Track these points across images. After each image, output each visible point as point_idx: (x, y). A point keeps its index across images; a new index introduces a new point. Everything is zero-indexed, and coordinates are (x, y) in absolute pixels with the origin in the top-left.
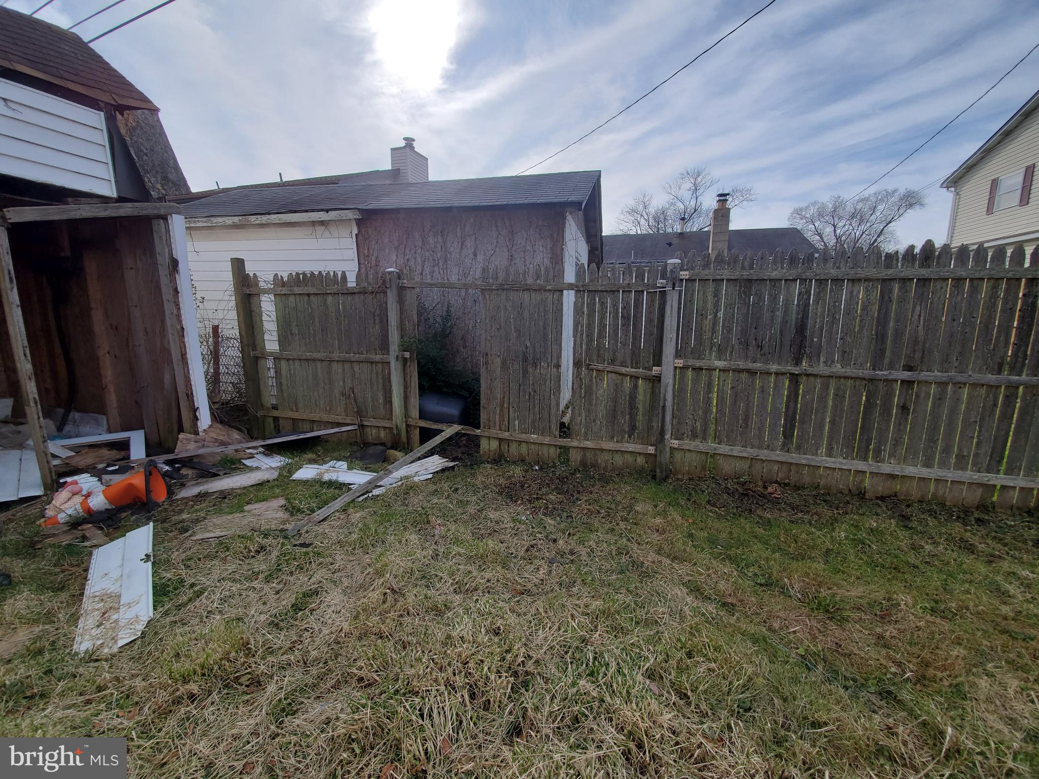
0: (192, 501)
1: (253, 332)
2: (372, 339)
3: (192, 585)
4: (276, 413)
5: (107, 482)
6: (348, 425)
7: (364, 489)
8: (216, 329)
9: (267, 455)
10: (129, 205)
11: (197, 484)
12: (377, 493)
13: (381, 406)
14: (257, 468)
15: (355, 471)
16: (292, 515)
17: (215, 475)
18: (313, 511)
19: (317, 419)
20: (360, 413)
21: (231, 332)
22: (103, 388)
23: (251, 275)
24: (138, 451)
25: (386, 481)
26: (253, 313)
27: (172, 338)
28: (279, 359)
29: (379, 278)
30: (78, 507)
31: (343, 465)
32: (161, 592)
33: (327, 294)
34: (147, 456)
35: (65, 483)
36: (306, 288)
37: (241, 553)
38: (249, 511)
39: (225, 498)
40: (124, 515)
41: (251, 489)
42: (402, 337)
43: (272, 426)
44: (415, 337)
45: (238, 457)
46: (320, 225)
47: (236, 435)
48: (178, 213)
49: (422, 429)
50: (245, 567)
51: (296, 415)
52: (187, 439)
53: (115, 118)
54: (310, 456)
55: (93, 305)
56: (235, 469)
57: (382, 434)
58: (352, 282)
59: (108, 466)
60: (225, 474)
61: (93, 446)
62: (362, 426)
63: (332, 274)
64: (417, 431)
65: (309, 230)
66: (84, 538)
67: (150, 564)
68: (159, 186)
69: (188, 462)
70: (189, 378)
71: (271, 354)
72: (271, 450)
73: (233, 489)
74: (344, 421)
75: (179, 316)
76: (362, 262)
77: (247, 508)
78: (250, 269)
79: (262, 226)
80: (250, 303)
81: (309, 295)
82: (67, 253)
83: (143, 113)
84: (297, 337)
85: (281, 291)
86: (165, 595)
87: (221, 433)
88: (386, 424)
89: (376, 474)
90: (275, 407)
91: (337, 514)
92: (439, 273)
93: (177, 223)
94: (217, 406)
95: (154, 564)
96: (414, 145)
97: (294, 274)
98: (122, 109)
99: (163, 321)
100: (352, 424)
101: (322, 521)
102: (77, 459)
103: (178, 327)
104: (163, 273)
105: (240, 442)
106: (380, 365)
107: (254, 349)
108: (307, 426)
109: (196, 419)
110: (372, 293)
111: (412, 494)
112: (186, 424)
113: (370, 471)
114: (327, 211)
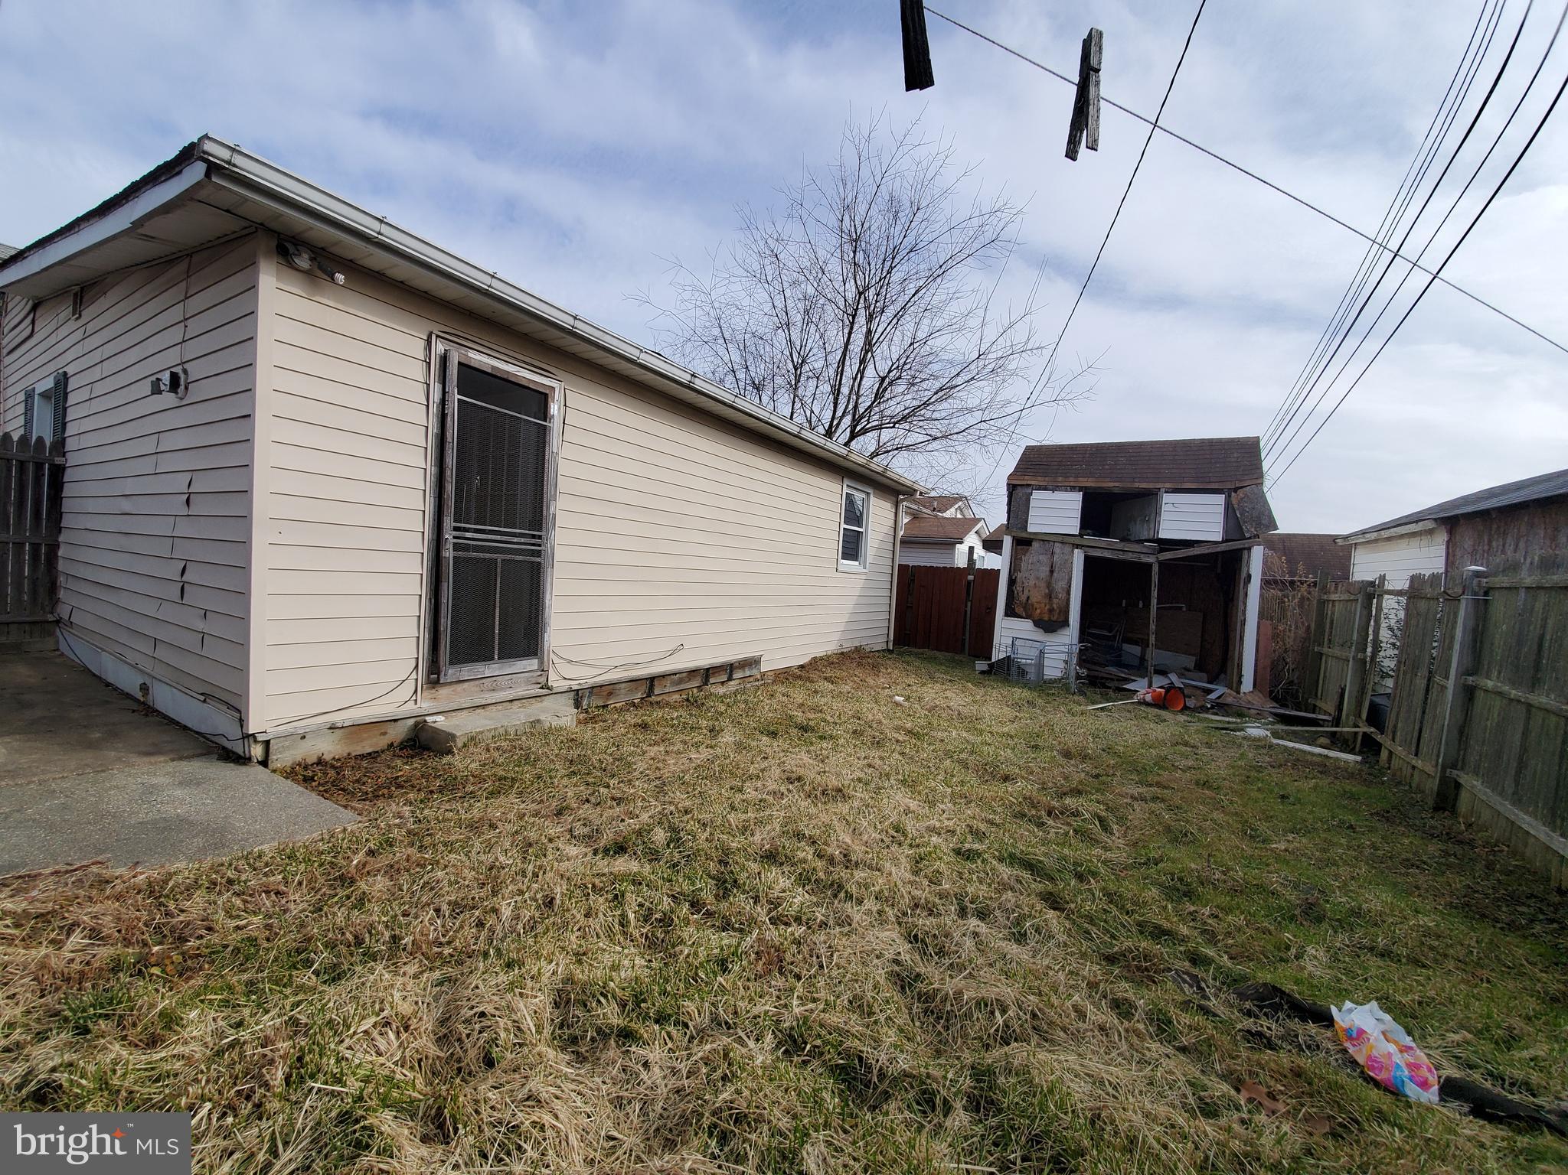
1: (1320, 631)
10: (1229, 544)
26: (1323, 615)
27: (1239, 625)
28: (1328, 656)
46: (1428, 534)
48: (1259, 546)
53: (1234, 494)
68: (1252, 531)
70: (1242, 653)
80: (1323, 607)
83: (1252, 488)
87: (1257, 699)
93: (1257, 550)
98: (1237, 489)
104: (1242, 582)
107: (1320, 645)
109: (1240, 682)
112: (1235, 685)
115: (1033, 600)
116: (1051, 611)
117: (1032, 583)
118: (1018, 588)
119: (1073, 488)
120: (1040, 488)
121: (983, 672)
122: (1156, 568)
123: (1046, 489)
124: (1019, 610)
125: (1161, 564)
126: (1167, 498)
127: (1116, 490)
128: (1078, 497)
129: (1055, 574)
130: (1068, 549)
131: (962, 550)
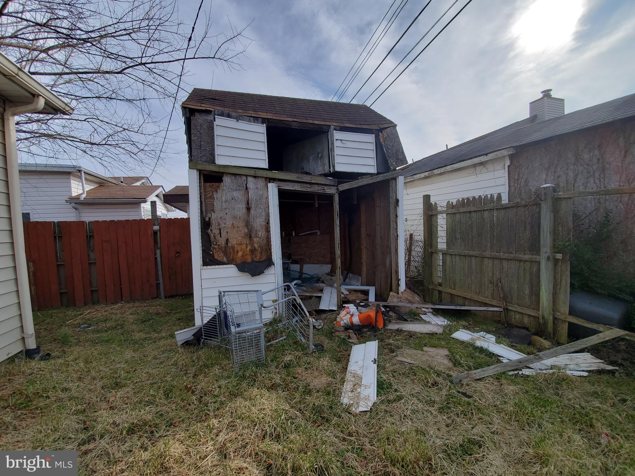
0: (395, 333)
1: (431, 237)
2: (522, 242)
3: (396, 390)
4: (440, 288)
5: (360, 311)
6: (493, 306)
7: (516, 366)
8: (411, 235)
9: (434, 315)
10: (382, 175)
11: (396, 323)
12: (527, 373)
13: (527, 297)
14: (429, 323)
15: (502, 345)
16: (455, 365)
17: (406, 320)
18: (470, 369)
19: (469, 297)
20: (505, 299)
21: (419, 237)
22: (361, 264)
23: (433, 203)
24: (372, 298)
25: (537, 365)
26: (432, 226)
27: (392, 241)
28: (446, 254)
29: (533, 193)
30: (348, 320)
31: (493, 338)
32: (381, 386)
33: (484, 210)
34: (376, 300)
35: (345, 306)
36: (469, 208)
37: (423, 380)
38: (426, 352)
39: (411, 337)
40: (365, 330)
41: (426, 336)
42: (554, 240)
43: (437, 296)
44: (569, 240)
45: (418, 312)
46: (479, 166)
47: (417, 298)
48: (402, 175)
49: (570, 324)
50: (426, 393)
51: (454, 292)
52: (393, 296)
53: (379, 135)
54: (464, 323)
55: (362, 225)
56: (416, 319)
57: (526, 320)
58: (505, 200)
59: (361, 302)
60: (411, 321)
61: (356, 291)
62: (506, 310)
63: (489, 196)
64: (566, 326)
65: (472, 170)
66: (349, 337)
67: (376, 365)
68: (394, 163)
69: (393, 308)
70: (398, 262)
71: (441, 251)
72: (437, 312)
73: (416, 332)
74: (491, 303)
75: (397, 229)
76: (512, 185)
77: (425, 349)
78: (433, 200)
79: (441, 174)
80: (431, 220)
81: (470, 212)
82: (355, 202)
83: (390, 129)
84: (459, 240)
85: (451, 211)
86: (382, 389)
87: (409, 295)
88: (533, 313)
89: (526, 356)
90: (440, 285)
91: (491, 379)
92: (595, 182)
93: (401, 180)
94: (408, 279)
95: (378, 366)
96: (551, 94)
97: (461, 200)
98: (381, 130)
99: (389, 232)
100: (497, 307)
101: (478, 380)
102: (350, 296)
103: (396, 235)
104: (392, 207)
105: (419, 303)
106: (528, 264)
107: (431, 247)
108: (460, 301)
109: (398, 285)
110: (526, 206)
111: (565, 387)
112: (394, 287)
113: (516, 350)
114: (486, 155)
115: (233, 242)
116: (253, 251)
117: (229, 223)
118: (214, 231)
119: (256, 119)
120: (222, 115)
121: (187, 344)
122: (336, 199)
123: (229, 116)
124: (219, 256)
125: (342, 194)
126: (337, 135)
127: (294, 126)
128: (262, 129)
129: (252, 211)
130: (261, 183)
131: (146, 207)
